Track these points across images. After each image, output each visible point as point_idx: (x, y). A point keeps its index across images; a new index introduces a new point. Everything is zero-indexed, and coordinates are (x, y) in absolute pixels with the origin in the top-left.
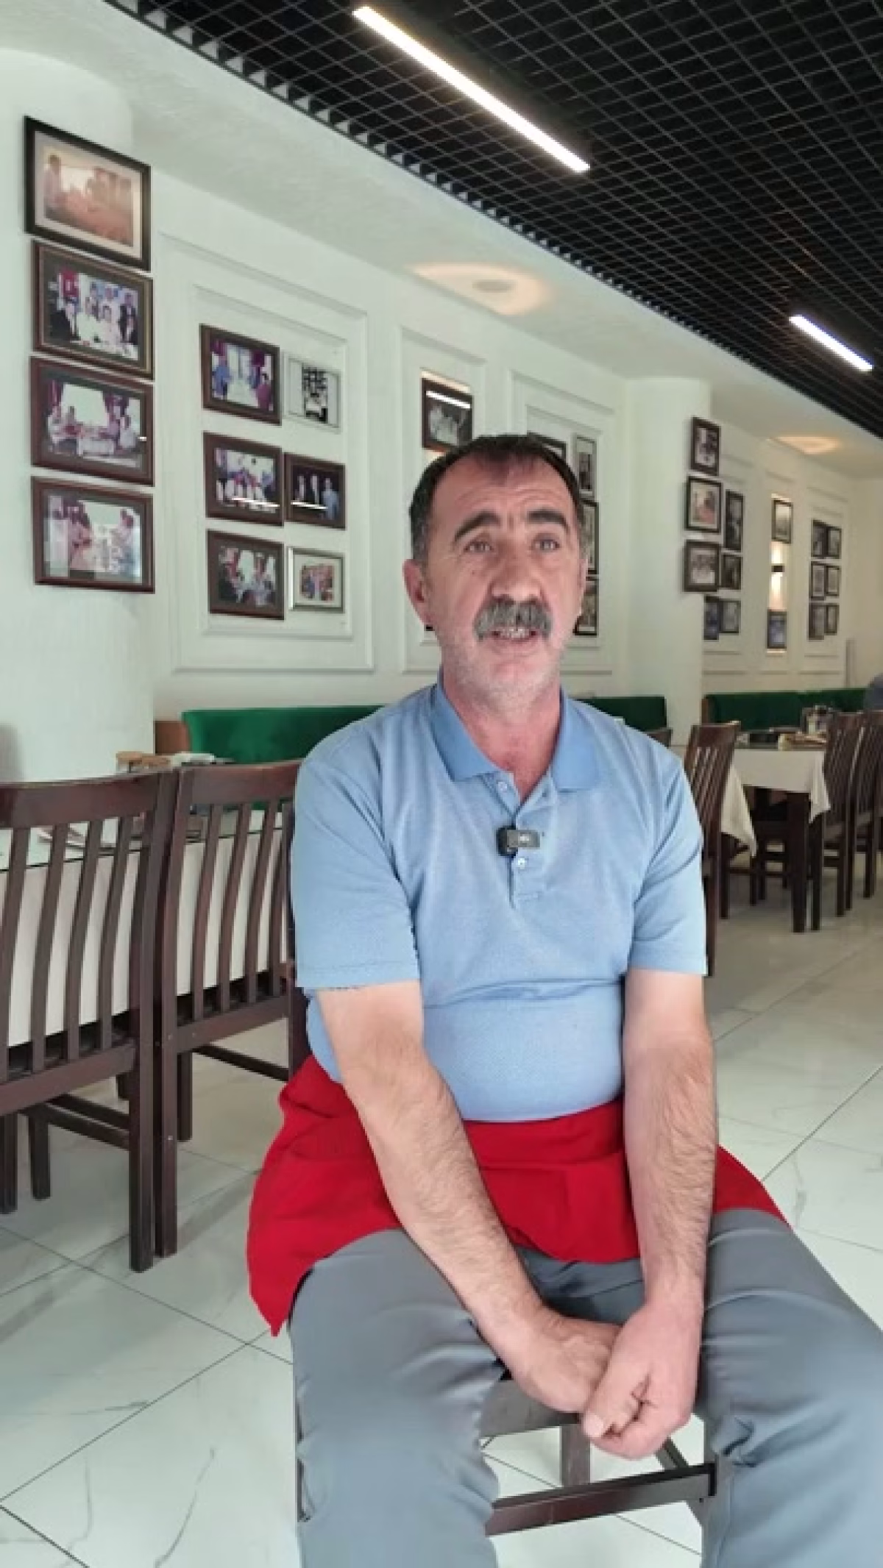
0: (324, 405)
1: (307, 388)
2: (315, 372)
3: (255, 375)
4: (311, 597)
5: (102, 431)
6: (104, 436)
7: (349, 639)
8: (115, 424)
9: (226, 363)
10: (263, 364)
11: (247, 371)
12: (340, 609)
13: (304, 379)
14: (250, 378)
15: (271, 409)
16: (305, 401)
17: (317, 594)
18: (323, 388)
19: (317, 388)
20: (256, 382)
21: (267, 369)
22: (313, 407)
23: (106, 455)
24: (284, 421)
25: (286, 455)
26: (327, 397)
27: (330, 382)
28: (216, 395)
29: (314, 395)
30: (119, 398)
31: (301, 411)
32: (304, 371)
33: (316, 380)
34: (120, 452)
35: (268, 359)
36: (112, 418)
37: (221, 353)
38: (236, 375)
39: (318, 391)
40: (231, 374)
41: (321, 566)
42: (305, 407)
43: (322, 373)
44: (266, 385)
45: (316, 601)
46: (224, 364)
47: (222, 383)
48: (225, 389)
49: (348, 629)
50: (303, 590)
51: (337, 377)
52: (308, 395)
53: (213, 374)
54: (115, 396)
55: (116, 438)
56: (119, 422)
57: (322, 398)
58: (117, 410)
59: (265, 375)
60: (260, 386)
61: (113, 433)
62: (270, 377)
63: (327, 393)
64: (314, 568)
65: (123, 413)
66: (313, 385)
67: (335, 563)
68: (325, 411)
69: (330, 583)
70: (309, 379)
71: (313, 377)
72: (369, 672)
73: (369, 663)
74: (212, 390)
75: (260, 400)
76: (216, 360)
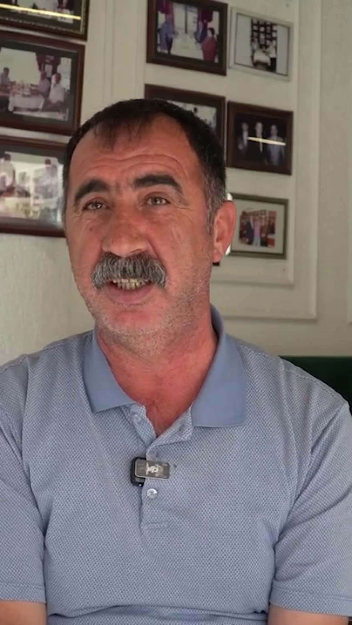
0: (273, 55)
1: (256, 40)
2: (265, 25)
3: (201, 30)
4: (250, 243)
5: (33, 88)
6: (34, 92)
7: (290, 286)
8: (46, 81)
9: (173, 21)
10: (210, 19)
11: (193, 27)
12: (282, 256)
13: (253, 31)
14: (196, 34)
15: (216, 61)
16: (253, 52)
17: (257, 239)
18: (273, 39)
19: (266, 39)
20: (201, 37)
21: (214, 23)
22: (260, 57)
23: (36, 110)
24: (229, 71)
25: (230, 103)
26: (276, 48)
27: (280, 34)
28: (159, 50)
29: (263, 47)
30: (52, 58)
31: (249, 62)
32: (253, 24)
33: (265, 33)
34: (49, 107)
35: (216, 15)
36: (44, 76)
37: (167, 11)
38: (181, 32)
39: (268, 42)
40: (176, 30)
41: (263, 212)
42: (252, 57)
43: (272, 25)
44: (213, 38)
45: (256, 247)
46: (170, 22)
47: (167, 38)
48: (169, 44)
49: (290, 277)
50: (242, 236)
51: (289, 29)
52: (256, 46)
53: (158, 30)
54: (48, 56)
55: (46, 94)
56: (50, 79)
57: (271, 50)
58: (49, 68)
59: (212, 30)
60: (207, 40)
61: (44, 90)
62: (217, 32)
63: (276, 44)
64: (254, 214)
65: (54, 72)
66: (262, 37)
67: (279, 209)
68: (274, 61)
69: (271, 229)
70: (258, 31)
71: (262, 29)
72: (313, 321)
73: (313, 312)
74: (156, 45)
75: (205, 53)
76: (162, 18)
